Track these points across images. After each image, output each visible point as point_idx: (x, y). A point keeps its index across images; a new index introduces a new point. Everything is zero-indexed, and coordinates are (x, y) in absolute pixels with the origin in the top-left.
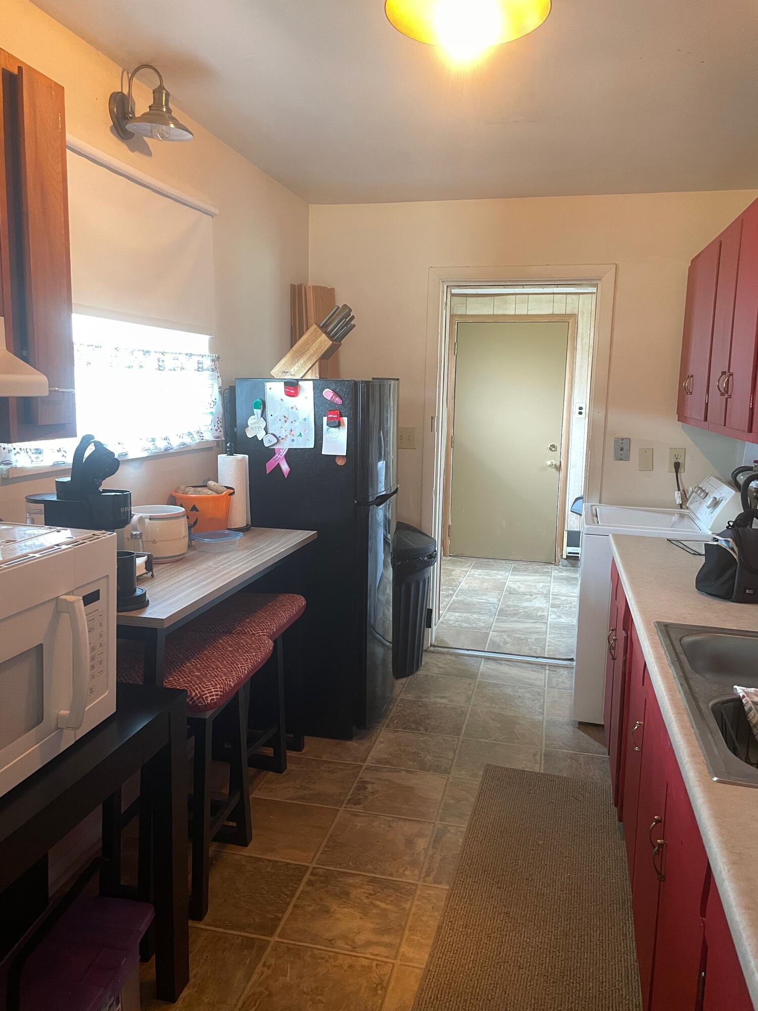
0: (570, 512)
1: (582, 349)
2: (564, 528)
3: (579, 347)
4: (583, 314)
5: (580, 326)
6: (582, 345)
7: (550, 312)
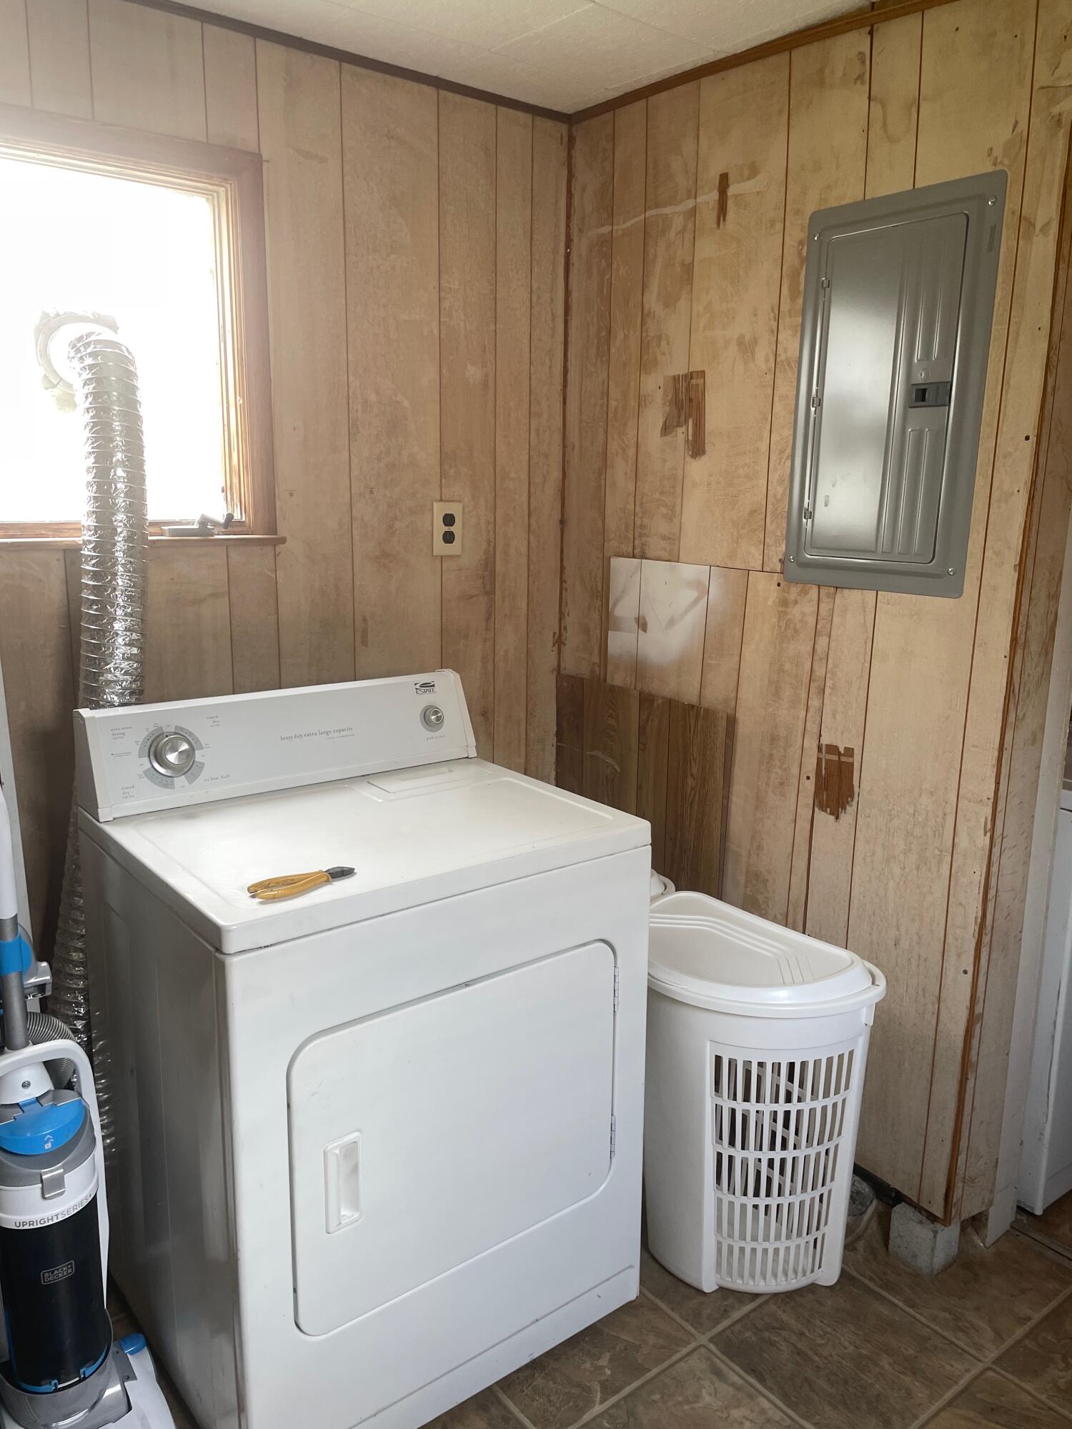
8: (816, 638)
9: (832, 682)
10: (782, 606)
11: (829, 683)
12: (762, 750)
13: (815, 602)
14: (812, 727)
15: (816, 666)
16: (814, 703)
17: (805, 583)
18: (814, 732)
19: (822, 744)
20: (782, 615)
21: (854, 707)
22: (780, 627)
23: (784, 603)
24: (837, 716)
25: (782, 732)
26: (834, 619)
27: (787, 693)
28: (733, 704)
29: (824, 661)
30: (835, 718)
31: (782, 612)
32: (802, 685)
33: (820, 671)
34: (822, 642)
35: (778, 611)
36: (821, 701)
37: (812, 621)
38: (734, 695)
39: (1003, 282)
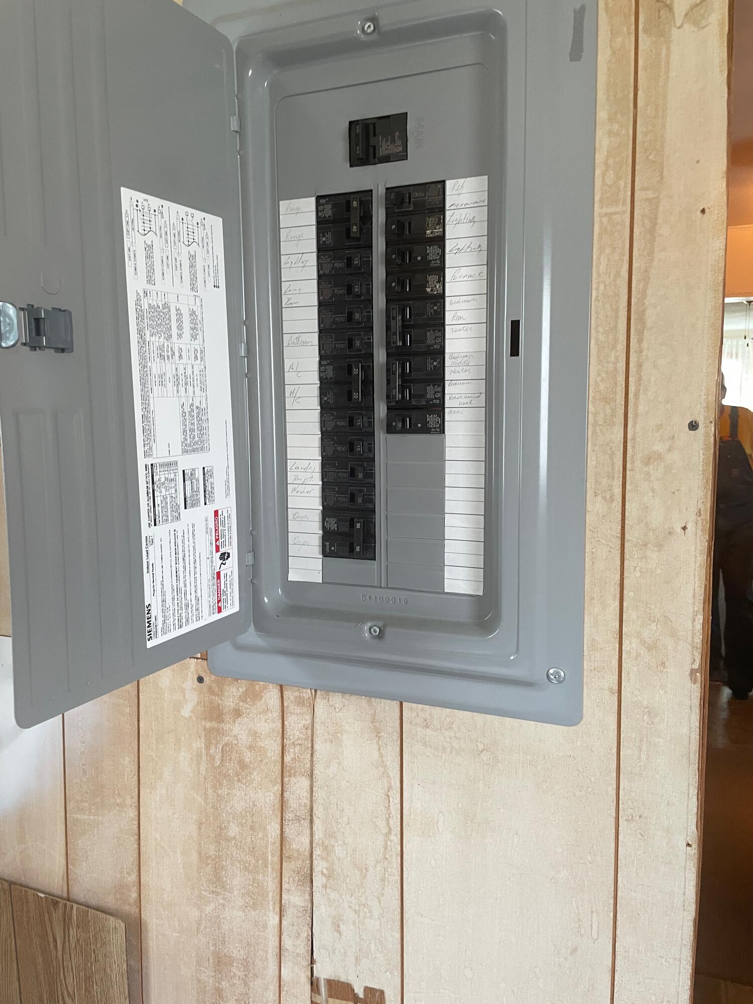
8: (286, 779)
9: (325, 864)
10: (211, 719)
11: (320, 866)
12: (199, 981)
13: (276, 714)
14: (295, 945)
15: (290, 831)
16: (295, 899)
17: (253, 679)
18: (298, 955)
19: (318, 979)
20: (212, 736)
21: (376, 914)
22: (211, 758)
23: (214, 713)
24: (343, 927)
25: (236, 951)
26: (316, 747)
27: (237, 879)
28: (134, 895)
29: (306, 823)
30: (339, 933)
31: (212, 729)
32: (266, 866)
33: (299, 841)
34: (298, 787)
35: (205, 729)
36: (308, 897)
37: (273, 747)
38: (133, 877)
39: (611, 120)
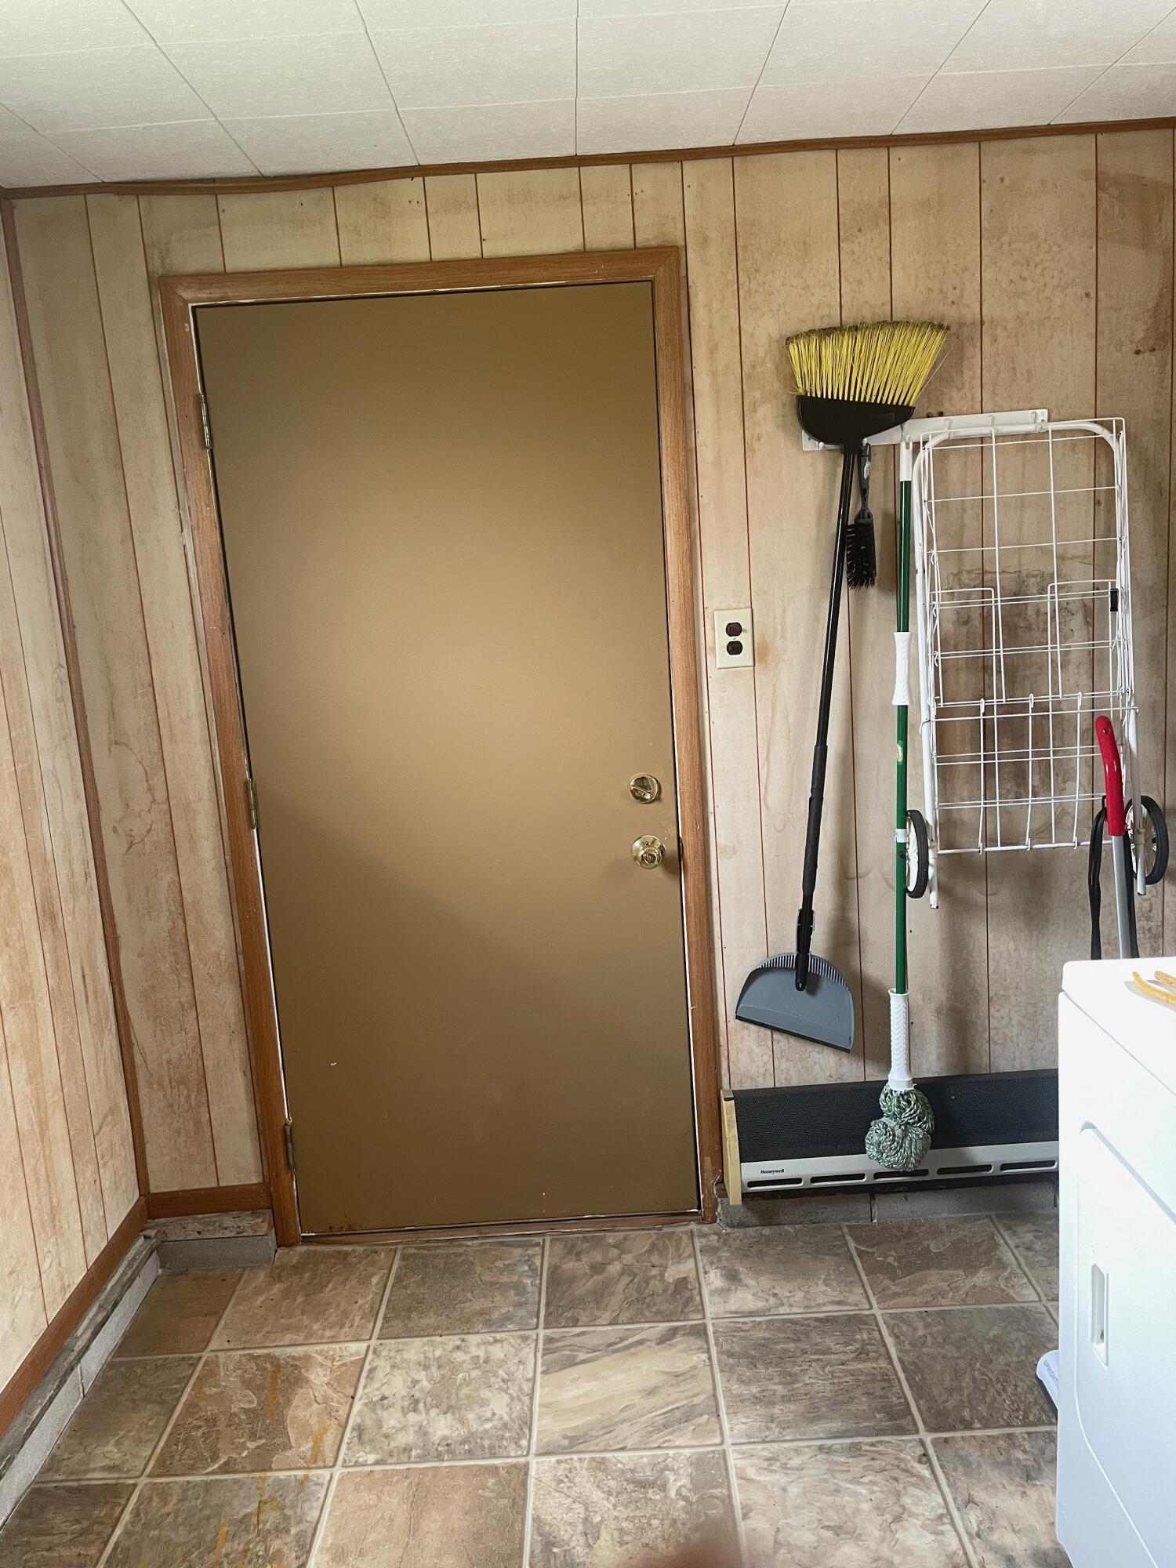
0: (733, 1023)
1: (717, 390)
2: (718, 1087)
3: (702, 383)
4: (705, 240)
5: (699, 300)
6: (714, 375)
7: (573, 243)
